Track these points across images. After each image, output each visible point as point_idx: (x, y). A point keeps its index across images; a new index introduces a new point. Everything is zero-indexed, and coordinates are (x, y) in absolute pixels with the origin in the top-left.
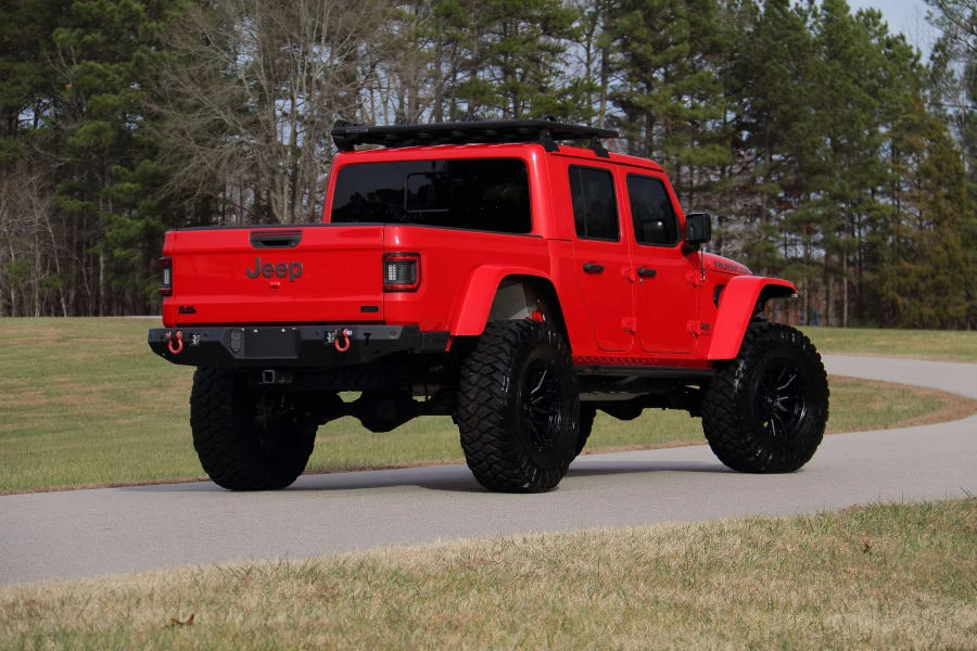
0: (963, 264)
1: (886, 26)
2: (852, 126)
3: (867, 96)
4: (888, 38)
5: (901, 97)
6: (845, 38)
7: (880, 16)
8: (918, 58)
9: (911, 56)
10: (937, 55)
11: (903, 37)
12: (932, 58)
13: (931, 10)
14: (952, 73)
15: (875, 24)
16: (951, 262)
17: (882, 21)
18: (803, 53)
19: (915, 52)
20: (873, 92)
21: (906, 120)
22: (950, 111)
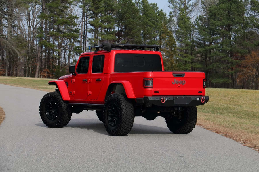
0: (175, 67)
1: (158, 7)
2: (148, 31)
3: (152, 24)
4: (158, 10)
5: (161, 25)
6: (147, 9)
7: (156, 5)
8: (165, 15)
9: (164, 15)
10: (170, 15)
11: (162, 10)
12: (169, 16)
13: (170, 5)
14: (174, 20)
15: (155, 7)
16: (172, 67)
17: (157, 6)
18: (135, 12)
19: (165, 14)
20: (154, 23)
21: (162, 30)
22: (173, 29)
